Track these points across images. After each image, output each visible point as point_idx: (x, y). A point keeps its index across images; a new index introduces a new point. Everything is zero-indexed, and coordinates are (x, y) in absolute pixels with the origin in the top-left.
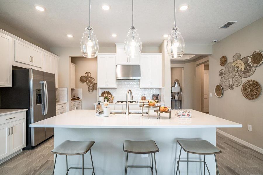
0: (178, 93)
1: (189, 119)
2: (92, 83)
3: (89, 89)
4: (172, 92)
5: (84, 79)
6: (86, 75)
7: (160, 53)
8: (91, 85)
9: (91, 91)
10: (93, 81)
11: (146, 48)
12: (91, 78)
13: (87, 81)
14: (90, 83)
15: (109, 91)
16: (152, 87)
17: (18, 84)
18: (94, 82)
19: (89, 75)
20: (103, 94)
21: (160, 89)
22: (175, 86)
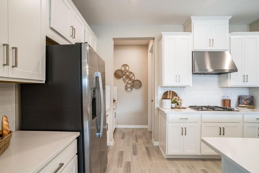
2: (130, 79)
3: (126, 88)
5: (120, 73)
6: (123, 69)
8: (130, 82)
9: (129, 90)
10: (132, 76)
12: (130, 72)
13: (124, 77)
14: (128, 80)
15: (173, 91)
18: (133, 78)
19: (127, 68)
20: (166, 96)
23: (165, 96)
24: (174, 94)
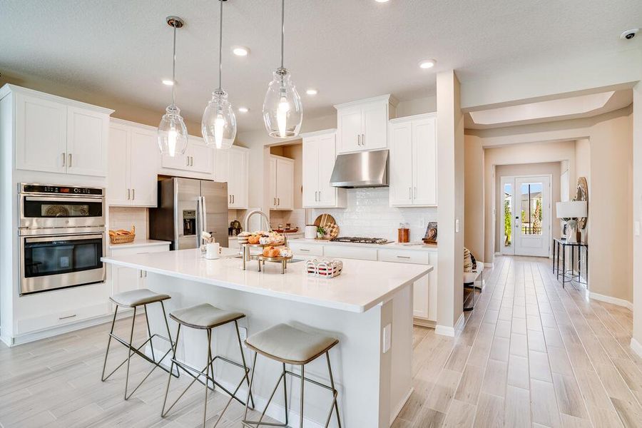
1: (325, 282)
15: (328, 213)
17: (166, 204)
20: (318, 221)
24: (331, 219)
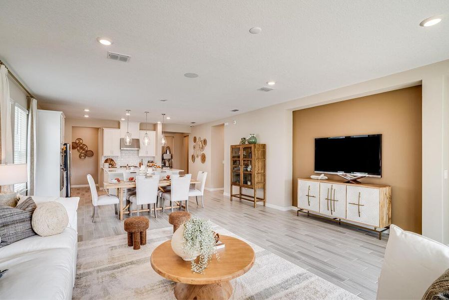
0: (169, 160)
2: (84, 150)
3: (80, 157)
4: (163, 159)
5: (75, 145)
6: (77, 142)
7: (154, 130)
8: (83, 152)
9: (83, 158)
11: (143, 126)
12: (83, 144)
13: (78, 148)
14: (82, 150)
15: (112, 158)
16: (148, 155)
18: (86, 149)
19: (81, 141)
21: (154, 157)
22: (166, 153)
23: (106, 161)
24: (112, 160)
